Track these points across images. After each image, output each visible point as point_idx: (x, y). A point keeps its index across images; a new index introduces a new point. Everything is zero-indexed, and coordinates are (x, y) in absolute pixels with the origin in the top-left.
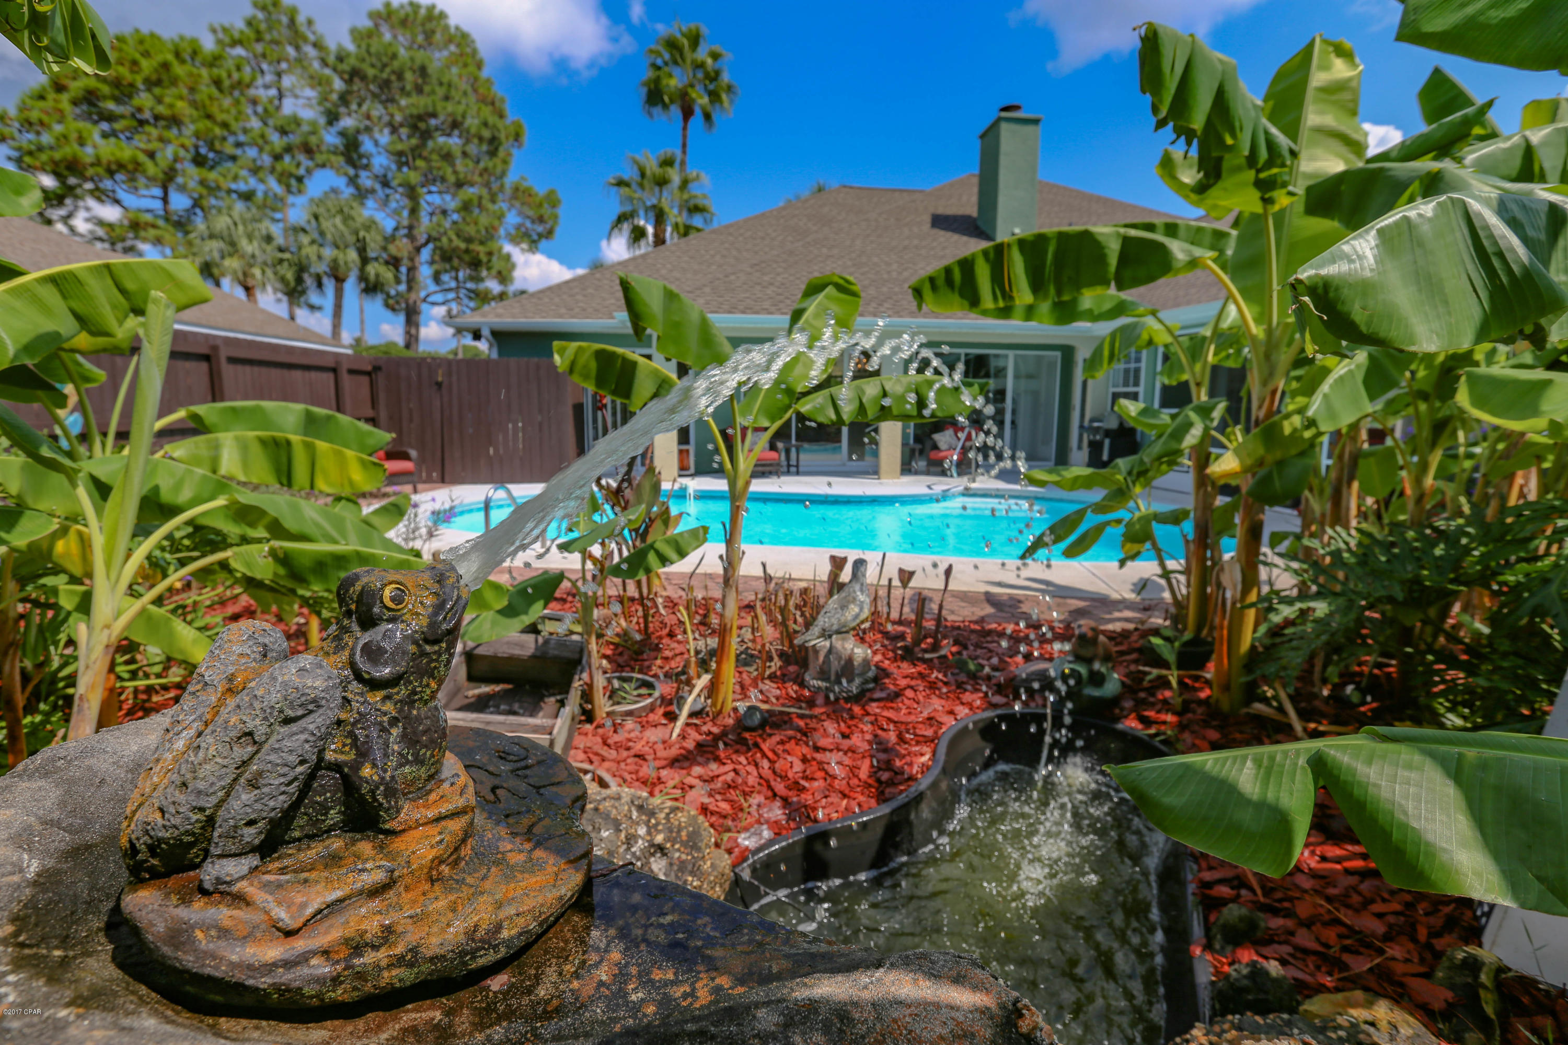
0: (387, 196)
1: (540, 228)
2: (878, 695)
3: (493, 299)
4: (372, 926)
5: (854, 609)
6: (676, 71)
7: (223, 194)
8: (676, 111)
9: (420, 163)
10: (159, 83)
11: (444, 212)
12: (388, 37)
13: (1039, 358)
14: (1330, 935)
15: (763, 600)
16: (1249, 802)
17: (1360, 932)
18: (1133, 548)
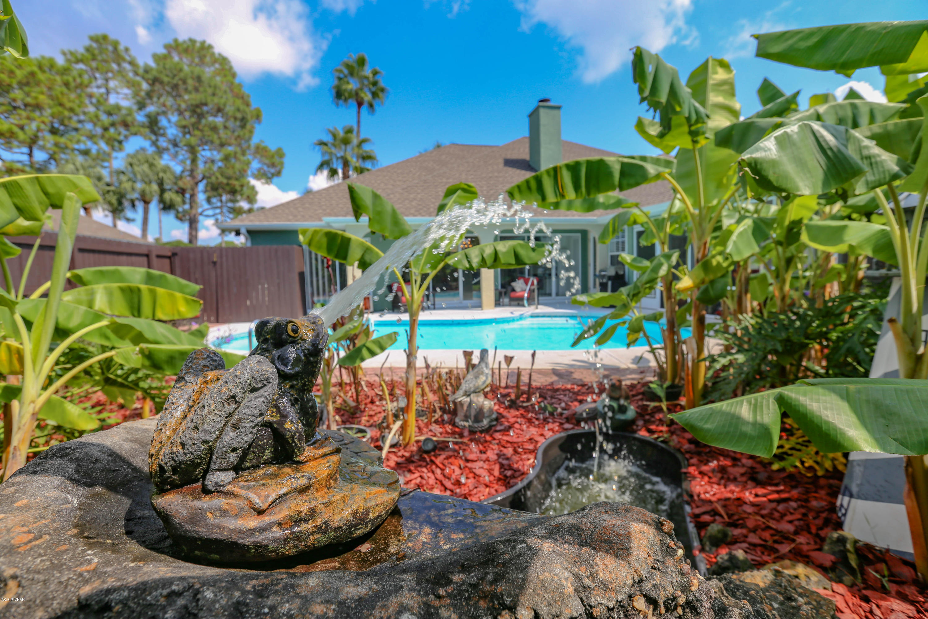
0: (177, 152)
1: (273, 170)
2: (499, 428)
3: (245, 212)
4: (304, 508)
5: (483, 378)
6: (351, 80)
7: (68, 151)
8: (353, 103)
9: (197, 132)
10: (28, 84)
11: (213, 161)
12: (176, 59)
13: (569, 237)
14: (766, 535)
15: (427, 378)
16: (748, 423)
17: (781, 532)
18: (633, 337)
